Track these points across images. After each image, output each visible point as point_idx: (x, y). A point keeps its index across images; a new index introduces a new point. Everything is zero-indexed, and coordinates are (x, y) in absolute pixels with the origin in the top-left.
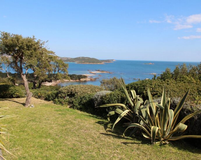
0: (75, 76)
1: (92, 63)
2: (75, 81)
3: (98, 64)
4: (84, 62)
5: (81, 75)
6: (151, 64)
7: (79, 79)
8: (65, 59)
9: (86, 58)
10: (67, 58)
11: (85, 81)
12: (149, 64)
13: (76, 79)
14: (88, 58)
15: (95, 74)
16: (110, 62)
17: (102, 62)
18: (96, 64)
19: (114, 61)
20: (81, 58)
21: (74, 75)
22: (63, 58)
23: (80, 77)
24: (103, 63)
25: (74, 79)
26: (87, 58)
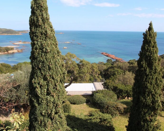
0: (2, 49)
1: (10, 34)
2: (3, 53)
3: (16, 34)
4: (2, 33)
6: (61, 33)
7: (7, 51)
9: (3, 29)
11: (13, 53)
12: (60, 33)
13: (4, 52)
15: (18, 45)
16: (26, 32)
17: (19, 32)
18: (14, 35)
19: (29, 31)
23: (7, 50)
24: (20, 34)
25: (2, 51)
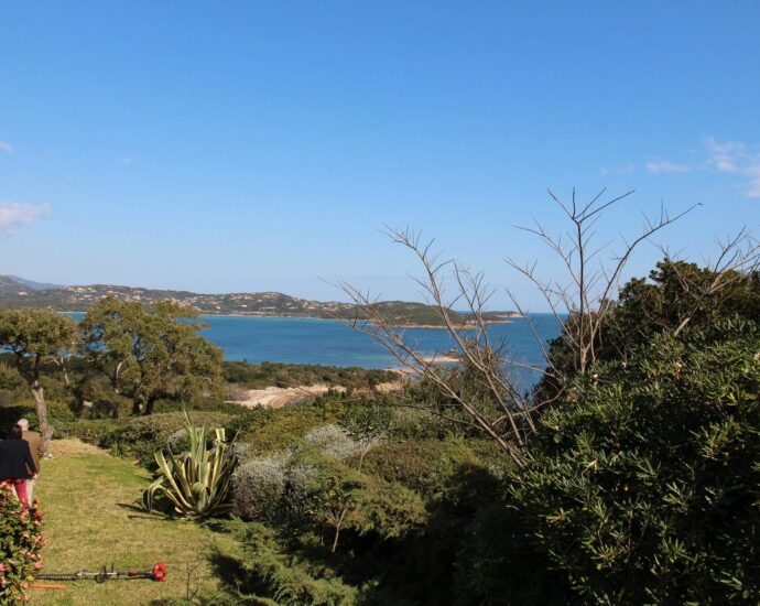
0: (355, 374)
1: (431, 324)
4: (399, 322)
5: (378, 372)
7: (372, 385)
8: (333, 307)
10: (340, 304)
14: (418, 304)
16: (500, 319)
17: (469, 319)
19: (514, 316)
20: (390, 305)
21: (353, 370)
22: (326, 304)
23: (374, 378)
24: (471, 325)
26: (413, 304)
